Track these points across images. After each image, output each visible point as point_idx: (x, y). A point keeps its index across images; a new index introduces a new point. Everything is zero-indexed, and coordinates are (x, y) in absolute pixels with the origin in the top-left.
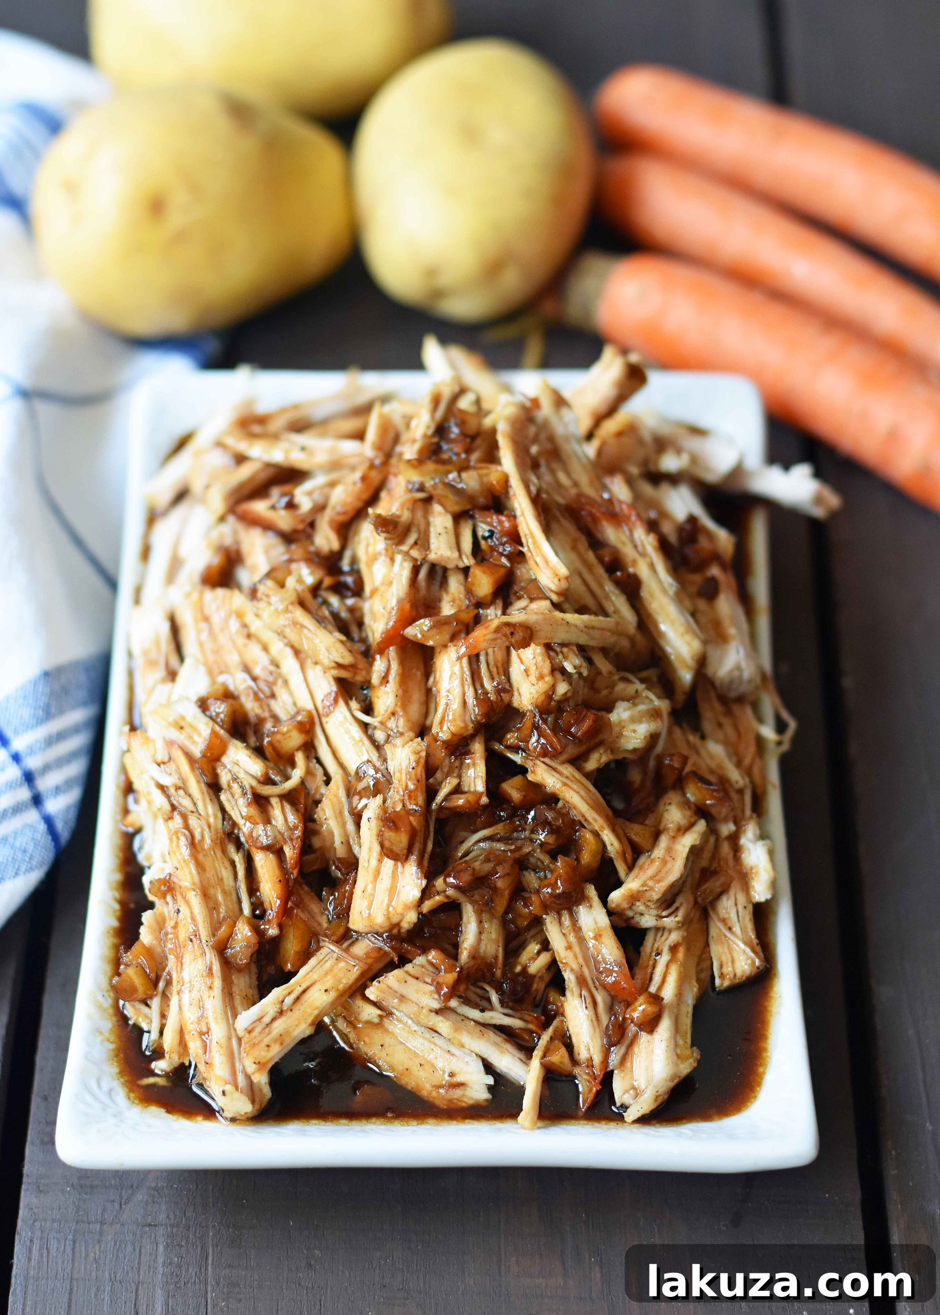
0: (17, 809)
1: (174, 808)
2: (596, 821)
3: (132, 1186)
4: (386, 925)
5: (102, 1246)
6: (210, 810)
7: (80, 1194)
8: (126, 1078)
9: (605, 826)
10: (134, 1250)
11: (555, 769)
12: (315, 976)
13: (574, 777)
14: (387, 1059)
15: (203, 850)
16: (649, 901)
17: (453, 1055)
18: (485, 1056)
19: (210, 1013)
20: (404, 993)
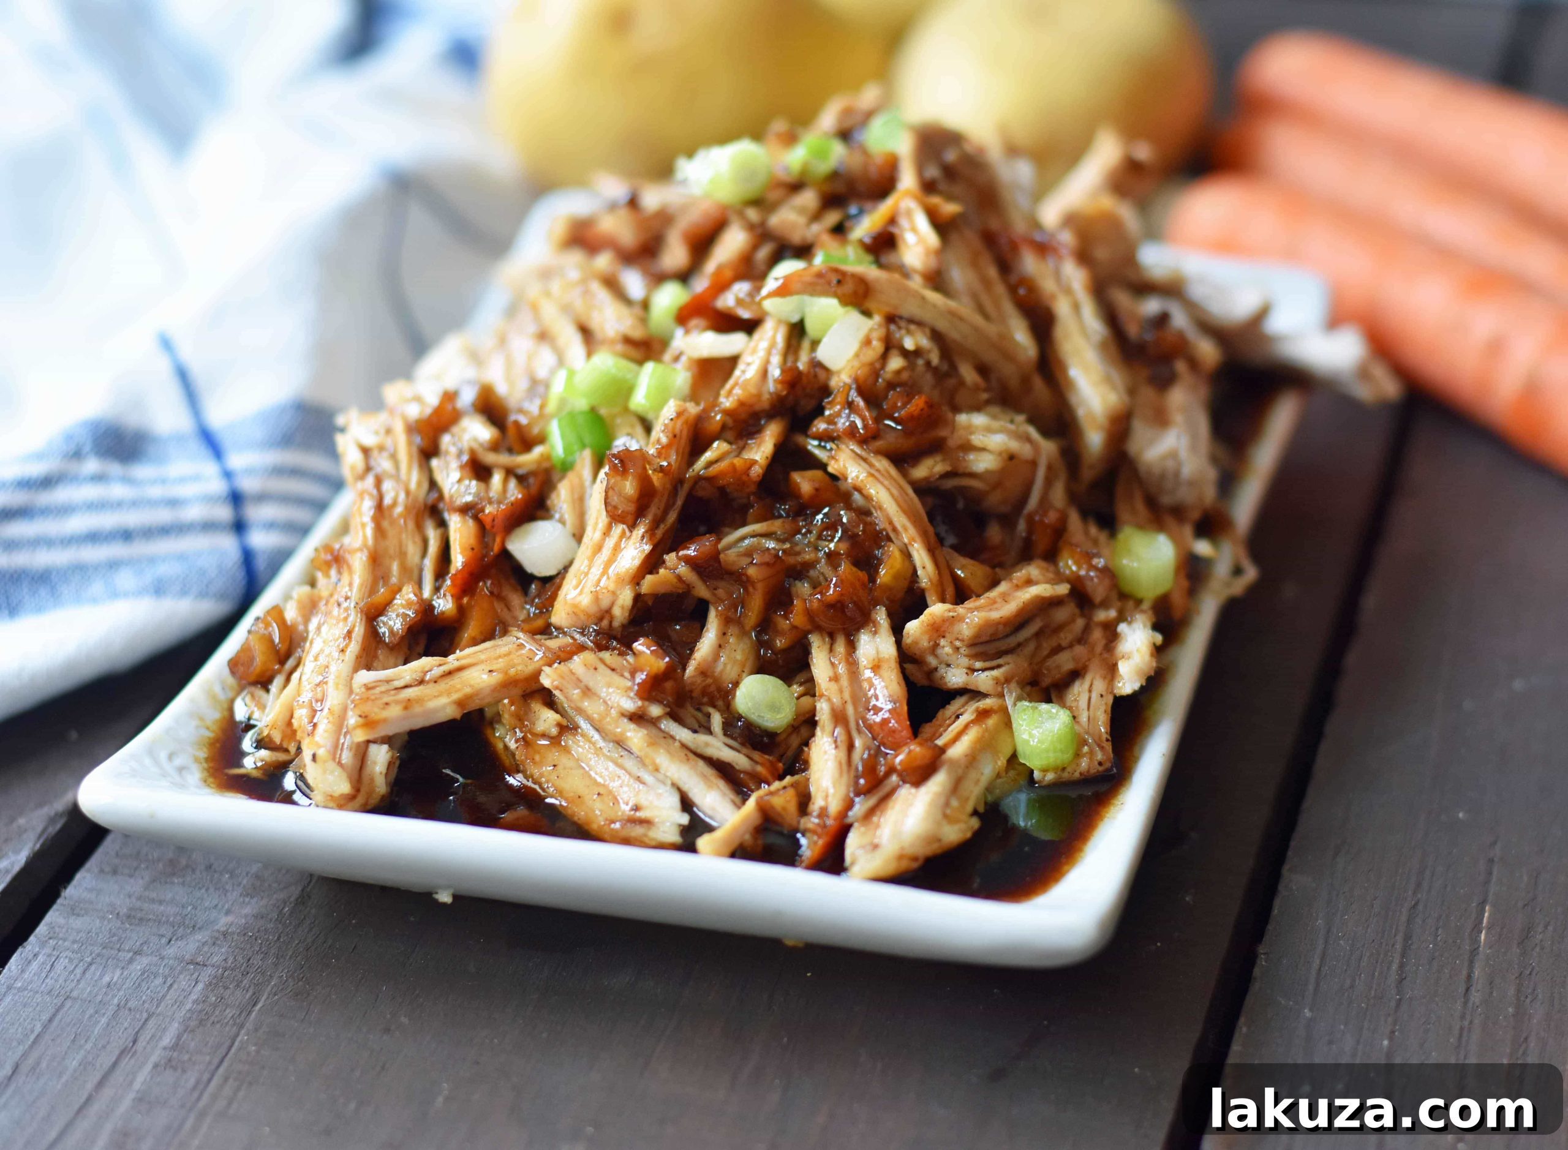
0: (208, 526)
1: (368, 469)
2: (906, 529)
3: (194, 927)
4: (593, 610)
5: (125, 973)
6: (414, 478)
7: (122, 923)
8: (211, 765)
9: (918, 539)
10: (164, 983)
11: (865, 460)
12: (483, 657)
13: (888, 472)
14: (558, 783)
15: (391, 516)
16: (957, 639)
17: (644, 783)
18: (685, 788)
19: (331, 679)
20: (591, 684)
